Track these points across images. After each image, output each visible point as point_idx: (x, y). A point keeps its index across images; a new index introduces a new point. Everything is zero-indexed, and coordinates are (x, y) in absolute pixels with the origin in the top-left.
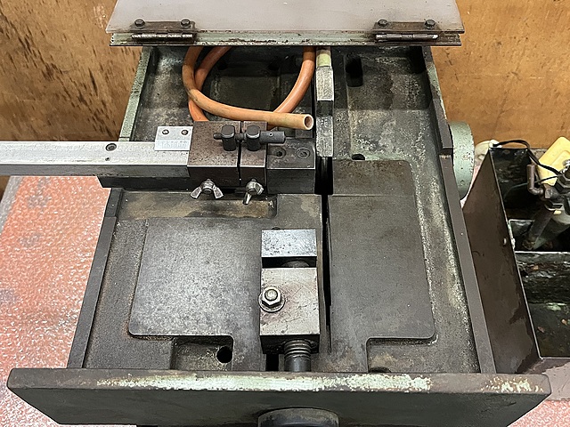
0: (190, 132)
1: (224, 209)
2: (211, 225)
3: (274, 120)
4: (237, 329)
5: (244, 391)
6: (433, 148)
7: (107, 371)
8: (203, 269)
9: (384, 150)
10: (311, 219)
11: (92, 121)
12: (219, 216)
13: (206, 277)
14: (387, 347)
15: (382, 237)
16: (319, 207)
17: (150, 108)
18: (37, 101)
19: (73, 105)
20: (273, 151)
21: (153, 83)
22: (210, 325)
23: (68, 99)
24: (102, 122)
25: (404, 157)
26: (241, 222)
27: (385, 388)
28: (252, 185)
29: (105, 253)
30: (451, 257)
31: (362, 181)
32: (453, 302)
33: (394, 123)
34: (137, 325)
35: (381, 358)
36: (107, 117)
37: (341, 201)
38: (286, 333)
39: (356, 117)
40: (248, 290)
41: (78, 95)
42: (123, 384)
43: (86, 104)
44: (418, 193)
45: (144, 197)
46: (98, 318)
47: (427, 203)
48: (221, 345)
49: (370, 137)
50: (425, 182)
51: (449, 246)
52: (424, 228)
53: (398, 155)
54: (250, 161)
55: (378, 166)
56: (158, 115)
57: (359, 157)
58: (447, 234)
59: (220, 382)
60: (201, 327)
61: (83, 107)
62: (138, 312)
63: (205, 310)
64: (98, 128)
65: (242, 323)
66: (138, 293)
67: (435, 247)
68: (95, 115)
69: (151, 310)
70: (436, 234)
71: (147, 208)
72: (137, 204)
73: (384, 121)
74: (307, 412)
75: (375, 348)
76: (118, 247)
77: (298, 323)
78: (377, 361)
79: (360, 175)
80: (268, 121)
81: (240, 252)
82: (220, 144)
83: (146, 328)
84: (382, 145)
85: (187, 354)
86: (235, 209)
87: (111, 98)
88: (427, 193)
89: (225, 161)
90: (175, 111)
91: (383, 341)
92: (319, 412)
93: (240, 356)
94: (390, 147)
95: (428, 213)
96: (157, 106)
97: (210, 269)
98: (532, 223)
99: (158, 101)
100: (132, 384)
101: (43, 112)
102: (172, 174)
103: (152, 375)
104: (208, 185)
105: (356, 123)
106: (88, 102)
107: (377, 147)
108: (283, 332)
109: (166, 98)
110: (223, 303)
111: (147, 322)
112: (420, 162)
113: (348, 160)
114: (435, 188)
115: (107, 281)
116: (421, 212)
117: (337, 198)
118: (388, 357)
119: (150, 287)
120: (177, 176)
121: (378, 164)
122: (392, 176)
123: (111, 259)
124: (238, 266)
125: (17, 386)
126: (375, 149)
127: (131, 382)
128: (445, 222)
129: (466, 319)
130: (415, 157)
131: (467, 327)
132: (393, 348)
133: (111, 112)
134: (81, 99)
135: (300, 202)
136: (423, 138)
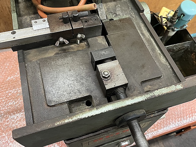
0: (46, 20)
1: (68, 49)
2: (66, 56)
3: (80, 9)
4: (92, 92)
5: (117, 109)
6: (136, 12)
7: (57, 118)
8: (69, 73)
9: (120, 16)
10: (103, 45)
12: (67, 52)
13: (71, 76)
14: (147, 83)
15: (131, 46)
16: (105, 40)
17: (21, 17)
20: (83, 21)
21: (19, 7)
22: (81, 93)
25: (127, 17)
26: (77, 52)
27: (168, 92)
28: (79, 36)
29: (25, 77)
30: (156, 47)
31: (116, 27)
32: (163, 62)
33: (119, 5)
34: (50, 101)
35: (147, 87)
37: (112, 36)
38: (116, 86)
39: (105, 6)
40: (90, 76)
42: (67, 121)
44: (137, 28)
45: (33, 52)
46: (32, 104)
47: (141, 31)
48: (85, 100)
49: (113, 12)
50: (138, 24)
51: (154, 44)
52: (144, 39)
53: (125, 16)
54: (76, 26)
55: (120, 21)
56: (26, 19)
57: (112, 20)
58: (152, 40)
59: (107, 108)
60: (77, 95)
62: (49, 96)
63: (76, 88)
65: (93, 89)
66: (46, 89)
67: (150, 45)
69: (54, 94)
70: (148, 41)
71: (36, 55)
72: (31, 55)
73: (115, 6)
74: (136, 111)
75: (144, 85)
76: (30, 74)
77: (119, 81)
78: (146, 89)
79: (115, 26)
80: (78, 9)
81: (81, 63)
82: (62, 22)
83: (55, 101)
84: (118, 14)
85: (74, 107)
86: (72, 48)
88: (140, 27)
89: (66, 28)
90: (33, 16)
91: (146, 81)
92: (141, 110)
93: (97, 101)
94: (121, 14)
95: (143, 34)
96: (24, 15)
97: (72, 72)
98: (162, 37)
99: (23, 14)
100: (71, 120)
102: (44, 39)
103: (77, 114)
104: (61, 39)
105: (106, 8)
107: (117, 15)
108: (115, 86)
109: (26, 11)
110: (82, 84)
111: (54, 99)
112: (133, 17)
113: (109, 21)
114: (142, 25)
115: (30, 88)
116: (141, 35)
117: (110, 36)
118: (149, 87)
119: (50, 85)
120: (46, 39)
121: (120, 20)
122: (127, 24)
123: (29, 79)
124: (83, 69)
125: (18, 136)
126: (116, 16)
127: (70, 119)
128: (150, 36)
129: (169, 67)
130: (131, 16)
131: (171, 69)
132: (150, 83)
135: (97, 40)
136: (131, 9)
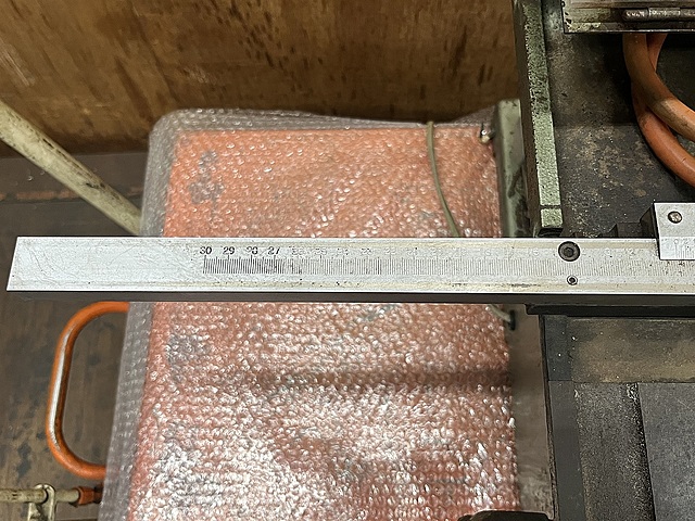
11: (245, 43)
18: (165, 16)
19: (220, 21)
23: (214, 12)
24: (262, 45)
36: (270, 37)
41: (230, 5)
43: (240, 18)
61: (236, 23)
64: (254, 54)
68: (252, 34)
87: (280, 9)
101: (175, 31)
106: (244, 15)
133: (277, 30)
134: (234, 12)
